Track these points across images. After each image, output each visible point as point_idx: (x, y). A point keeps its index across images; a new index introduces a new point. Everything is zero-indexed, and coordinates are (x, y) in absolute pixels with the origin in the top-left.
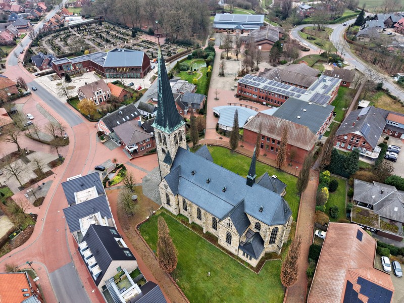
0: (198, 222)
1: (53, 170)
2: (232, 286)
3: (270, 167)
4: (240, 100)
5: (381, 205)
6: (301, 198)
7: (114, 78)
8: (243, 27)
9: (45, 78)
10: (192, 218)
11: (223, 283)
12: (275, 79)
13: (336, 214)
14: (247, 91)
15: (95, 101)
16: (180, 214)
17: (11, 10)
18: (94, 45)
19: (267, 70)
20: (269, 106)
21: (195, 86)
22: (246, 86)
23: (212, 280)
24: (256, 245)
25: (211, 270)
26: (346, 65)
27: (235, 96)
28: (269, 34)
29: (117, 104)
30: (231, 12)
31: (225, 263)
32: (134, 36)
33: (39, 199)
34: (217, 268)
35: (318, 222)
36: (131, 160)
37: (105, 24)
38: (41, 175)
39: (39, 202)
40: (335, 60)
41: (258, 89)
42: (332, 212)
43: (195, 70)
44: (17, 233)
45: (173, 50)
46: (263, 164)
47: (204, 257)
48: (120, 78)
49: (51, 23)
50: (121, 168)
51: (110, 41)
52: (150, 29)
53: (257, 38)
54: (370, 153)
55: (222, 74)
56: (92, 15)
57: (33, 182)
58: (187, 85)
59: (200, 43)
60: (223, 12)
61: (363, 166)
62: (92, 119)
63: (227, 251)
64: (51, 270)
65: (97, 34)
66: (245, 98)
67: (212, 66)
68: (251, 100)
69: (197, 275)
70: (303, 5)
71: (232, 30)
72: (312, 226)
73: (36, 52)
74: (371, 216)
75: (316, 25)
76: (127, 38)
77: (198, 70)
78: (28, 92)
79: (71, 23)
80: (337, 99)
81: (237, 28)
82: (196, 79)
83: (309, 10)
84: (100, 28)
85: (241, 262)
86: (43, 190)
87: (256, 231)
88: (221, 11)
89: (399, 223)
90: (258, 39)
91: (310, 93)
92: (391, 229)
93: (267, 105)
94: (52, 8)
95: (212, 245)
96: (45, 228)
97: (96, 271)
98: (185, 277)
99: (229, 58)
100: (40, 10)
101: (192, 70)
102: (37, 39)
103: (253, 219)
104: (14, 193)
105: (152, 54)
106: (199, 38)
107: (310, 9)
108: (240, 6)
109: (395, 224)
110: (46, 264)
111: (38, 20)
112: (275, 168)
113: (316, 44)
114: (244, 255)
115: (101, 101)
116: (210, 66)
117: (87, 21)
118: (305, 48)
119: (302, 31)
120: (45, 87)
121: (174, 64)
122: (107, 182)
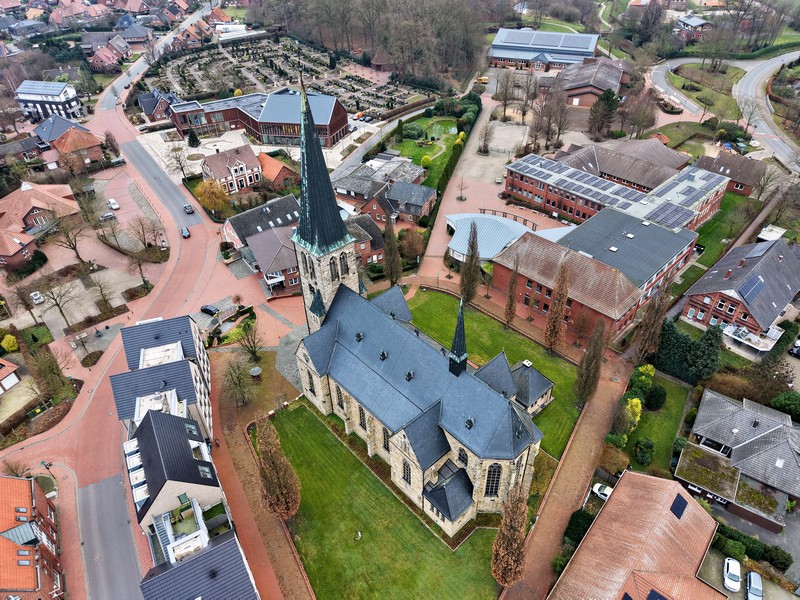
0: (361, 433)
1: (129, 305)
2: (397, 565)
3: (533, 344)
4: (507, 204)
5: (748, 451)
6: (582, 415)
7: (277, 144)
8: (549, 58)
9: (157, 135)
10: (351, 425)
11: (381, 556)
12: (588, 168)
13: (648, 455)
14: (523, 187)
15: (231, 185)
16: (333, 415)
17: (126, 9)
18: (254, 80)
19: (575, 148)
20: (563, 221)
21: (422, 171)
22: (522, 177)
23: (363, 548)
24: (454, 493)
25: (366, 528)
26: (755, 149)
27: (499, 195)
28: (600, 76)
29: (269, 194)
30: (536, 26)
31: (394, 519)
32: (332, 66)
33: (94, 353)
34: (379, 526)
35: (603, 468)
36: (269, 301)
37: (286, 41)
38: (107, 311)
39: (91, 360)
40: (733, 136)
41: (544, 184)
42: (638, 450)
43: (433, 139)
44: (43, 409)
45: (400, 97)
46: (522, 337)
47: (359, 501)
48: (286, 144)
49: (188, 36)
50: (248, 315)
51: (286, 74)
52: (364, 54)
53: (573, 82)
54: (755, 338)
55: (484, 151)
56: (266, 22)
57: (90, 321)
58: (408, 168)
59: (456, 85)
60: (519, 27)
61: (735, 365)
62: (218, 218)
63: (405, 497)
64: (83, 483)
65: (265, 59)
66: (519, 202)
67: (469, 134)
68: (529, 206)
69: (336, 534)
70: (689, 17)
71: (528, 64)
72: (592, 473)
73: (151, 88)
74: (721, 470)
75: (708, 61)
76: (320, 69)
77: (438, 139)
78: (120, 159)
79: (225, 37)
80: (716, 219)
81: (536, 59)
82: (428, 157)
83: (700, 29)
84: (275, 48)
85: (427, 523)
86: (104, 338)
87: (460, 465)
88: (515, 24)
89: (780, 494)
90: (574, 85)
91: (652, 201)
92: (759, 505)
93: (560, 218)
94: (198, 7)
95: (378, 481)
96: (90, 407)
97: (141, 494)
98: (312, 533)
99: (506, 119)
100: (174, 10)
101: (426, 138)
102: (158, 64)
103: (454, 440)
104: (55, 337)
105: (358, 103)
106: (456, 76)
107: (702, 26)
108: (556, 15)
109: (773, 494)
110: (76, 472)
111: (168, 29)
112: (544, 347)
113: (700, 100)
114: (432, 509)
115: (242, 186)
116: (462, 133)
117: (254, 33)
118: (673, 108)
119: (676, 71)
120: (151, 153)
121: (395, 124)
122: (215, 338)
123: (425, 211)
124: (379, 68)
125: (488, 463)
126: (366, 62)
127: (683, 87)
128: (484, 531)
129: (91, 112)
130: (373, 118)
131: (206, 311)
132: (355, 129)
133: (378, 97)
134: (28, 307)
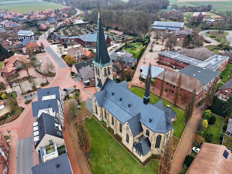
0: (112, 127)
1: (41, 88)
2: (124, 171)
3: (169, 103)
4: (159, 64)
6: (187, 125)
7: (90, 48)
8: (170, 29)
9: (55, 45)
10: (109, 124)
11: (118, 168)
12: (183, 54)
13: (211, 138)
14: (164, 59)
15: (76, 57)
16: (103, 121)
17: (51, 16)
18: (84, 33)
19: (179, 49)
20: (177, 69)
21: (133, 55)
22: (163, 56)
23: (112, 164)
24: (144, 146)
25: (113, 158)
27: (156, 62)
28: (185, 32)
31: (123, 155)
32: (107, 30)
33: (29, 100)
34: (117, 157)
35: (196, 141)
36: (84, 88)
37: (93, 24)
38: (35, 89)
39: (28, 102)
40: (228, 49)
41: (171, 58)
42: (208, 136)
43: (136, 48)
44: (11, 116)
45: (126, 38)
46: (165, 101)
47: (110, 149)
48: (92, 48)
49: (67, 22)
50: (78, 91)
52: (116, 27)
53: (177, 34)
55: (151, 51)
56: (88, 20)
57: (29, 91)
58: (128, 54)
59: (143, 35)
62: (71, 66)
63: (126, 148)
64: (20, 139)
65: (88, 28)
66: (162, 64)
67: (146, 46)
68: (166, 65)
69: (102, 159)
70: (211, 19)
71: (163, 30)
72: (192, 143)
78: (44, 50)
79: (77, 23)
80: (225, 70)
81: (166, 29)
83: (214, 22)
84: (91, 26)
85: (134, 157)
86: (33, 96)
87: (146, 136)
90: (178, 35)
91: (205, 63)
93: (175, 68)
94: (70, 16)
95: (118, 143)
96: (26, 116)
97: (36, 139)
98: (94, 158)
99: (157, 43)
100: (64, 16)
101: (134, 47)
102: (58, 29)
103: (145, 127)
104: (18, 96)
105: (114, 39)
106: (143, 33)
110: (18, 135)
111: (61, 21)
112: (173, 104)
113: (216, 40)
114: (136, 152)
115: (79, 58)
116: (144, 46)
117: (85, 22)
118: (208, 41)
119: (208, 33)
120: (53, 50)
121: (124, 44)
122: (67, 97)
123: (133, 65)
124: (120, 31)
125: (157, 135)
126: (116, 29)
127: (211, 37)
128: (154, 161)
129: (37, 39)
130: (118, 42)
131: (65, 90)
132: (113, 45)
133: (119, 37)
134: (11, 87)
